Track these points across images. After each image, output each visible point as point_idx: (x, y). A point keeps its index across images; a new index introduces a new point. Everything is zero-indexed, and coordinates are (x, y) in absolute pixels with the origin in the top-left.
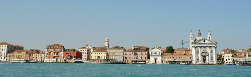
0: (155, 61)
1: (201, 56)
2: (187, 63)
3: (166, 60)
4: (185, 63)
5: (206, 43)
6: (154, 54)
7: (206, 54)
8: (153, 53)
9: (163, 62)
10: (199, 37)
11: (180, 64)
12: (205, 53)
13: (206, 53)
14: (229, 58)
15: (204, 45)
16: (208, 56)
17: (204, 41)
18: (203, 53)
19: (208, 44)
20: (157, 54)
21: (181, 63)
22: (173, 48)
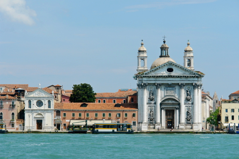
0: (39, 123)
1: (161, 109)
2: (116, 130)
3: (68, 121)
4: (110, 130)
5: (173, 74)
6: (34, 107)
7: (173, 104)
8: (34, 102)
9: (58, 126)
10: (162, 59)
11: (97, 133)
12: (170, 102)
13: (174, 102)
14: (233, 114)
15: (170, 81)
16: (179, 109)
17: (170, 70)
18: (166, 102)
19: (178, 77)
20: (45, 107)
21: (100, 130)
22: (91, 89)
